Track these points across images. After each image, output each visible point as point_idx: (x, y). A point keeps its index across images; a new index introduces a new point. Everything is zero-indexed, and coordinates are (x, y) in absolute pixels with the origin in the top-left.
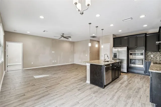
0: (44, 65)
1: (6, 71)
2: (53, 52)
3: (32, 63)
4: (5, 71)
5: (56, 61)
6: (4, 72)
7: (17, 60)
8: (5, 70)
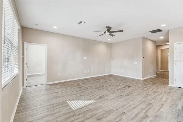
0: (74, 78)
1: (25, 87)
2: (85, 58)
3: (59, 74)
4: (23, 87)
5: (88, 71)
6: (22, 89)
7: (38, 69)
8: (23, 85)
